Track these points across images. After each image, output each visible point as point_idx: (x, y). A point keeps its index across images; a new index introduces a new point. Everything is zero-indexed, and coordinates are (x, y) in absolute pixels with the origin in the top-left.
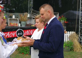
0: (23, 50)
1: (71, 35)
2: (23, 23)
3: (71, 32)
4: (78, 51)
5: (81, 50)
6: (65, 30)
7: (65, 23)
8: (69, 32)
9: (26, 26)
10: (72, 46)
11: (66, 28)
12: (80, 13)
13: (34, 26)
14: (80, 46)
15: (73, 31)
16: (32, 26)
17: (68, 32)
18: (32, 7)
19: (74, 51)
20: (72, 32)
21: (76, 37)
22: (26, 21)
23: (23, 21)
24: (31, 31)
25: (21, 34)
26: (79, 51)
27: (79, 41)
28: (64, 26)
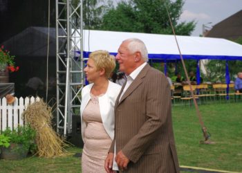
1: (29, 108)
3: (30, 97)
4: (50, 155)
5: (60, 151)
6: (13, 94)
7: (10, 70)
8: (24, 98)
10: (32, 142)
11: (13, 87)
12: (58, 36)
14: (58, 141)
15: (35, 97)
17: (19, 98)
19: (38, 155)
20: (33, 98)
21: (43, 114)
26: (55, 154)
27: (58, 126)
28: (10, 82)
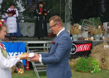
0: (81, 68)
2: (75, 36)
9: (78, 40)
13: (87, 39)
16: (85, 39)
18: (71, 14)
22: (79, 34)
23: (75, 34)
24: (85, 45)
25: (74, 49)
